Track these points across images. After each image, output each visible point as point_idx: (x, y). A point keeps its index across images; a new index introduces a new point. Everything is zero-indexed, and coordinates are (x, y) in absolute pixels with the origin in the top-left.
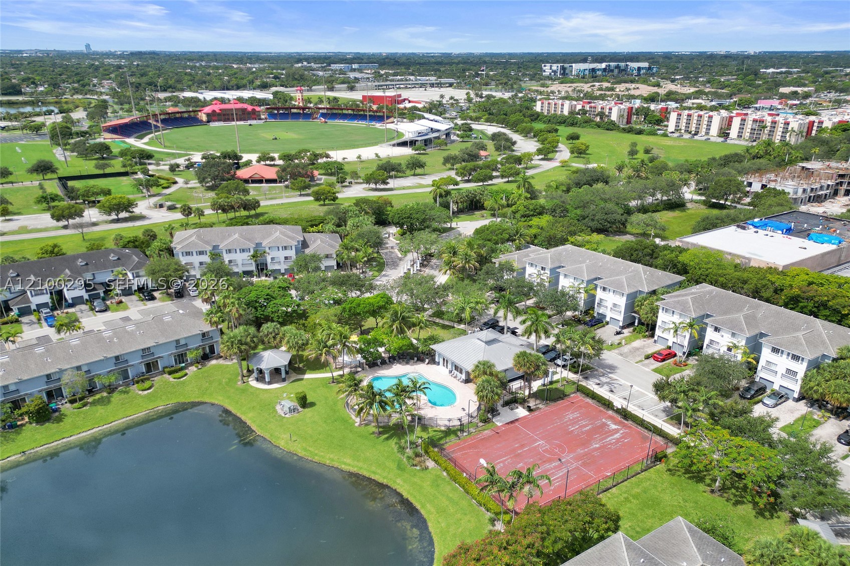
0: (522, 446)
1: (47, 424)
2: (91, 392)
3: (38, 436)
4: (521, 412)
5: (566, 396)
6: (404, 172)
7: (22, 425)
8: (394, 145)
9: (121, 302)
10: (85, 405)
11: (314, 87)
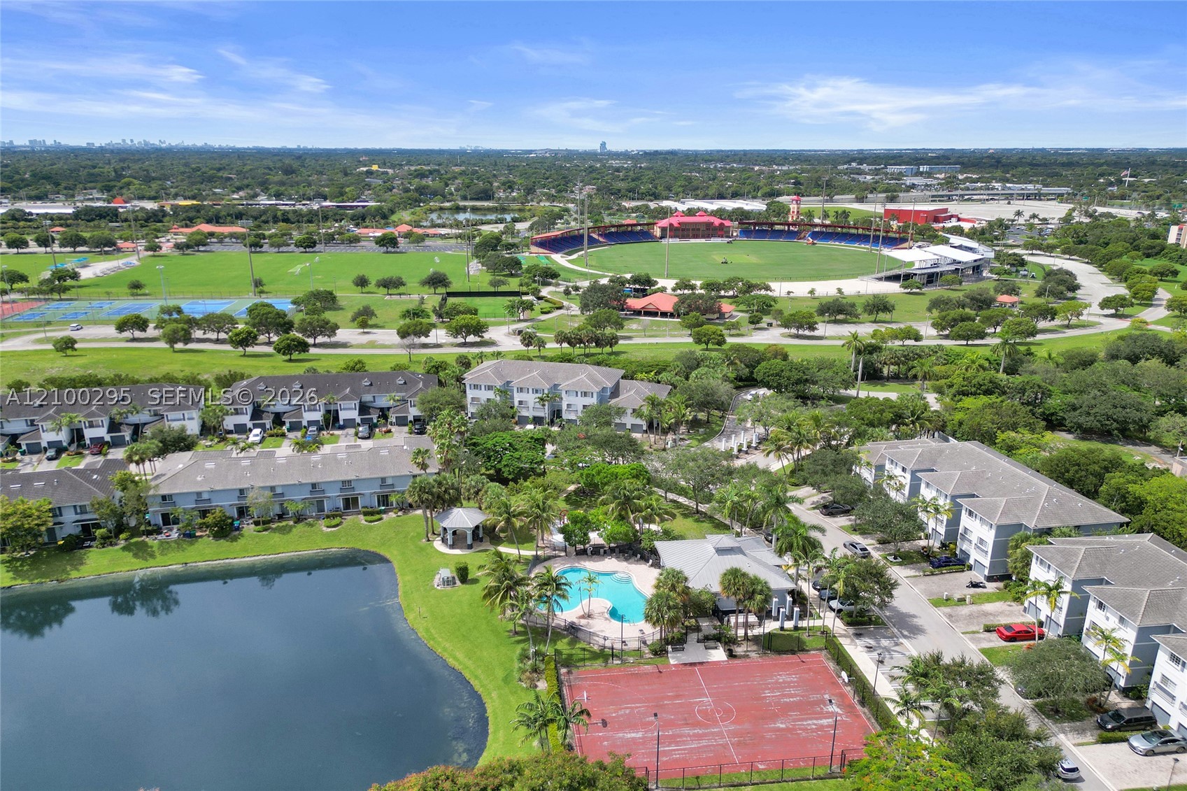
0: (677, 697)
1: (222, 541)
2: (281, 517)
3: (207, 551)
4: (719, 655)
5: (803, 650)
6: (857, 316)
7: (201, 537)
8: (880, 279)
9: (389, 431)
10: (265, 530)
11: (836, 197)
